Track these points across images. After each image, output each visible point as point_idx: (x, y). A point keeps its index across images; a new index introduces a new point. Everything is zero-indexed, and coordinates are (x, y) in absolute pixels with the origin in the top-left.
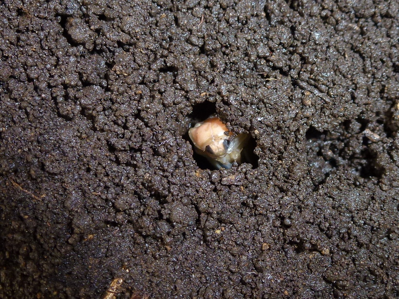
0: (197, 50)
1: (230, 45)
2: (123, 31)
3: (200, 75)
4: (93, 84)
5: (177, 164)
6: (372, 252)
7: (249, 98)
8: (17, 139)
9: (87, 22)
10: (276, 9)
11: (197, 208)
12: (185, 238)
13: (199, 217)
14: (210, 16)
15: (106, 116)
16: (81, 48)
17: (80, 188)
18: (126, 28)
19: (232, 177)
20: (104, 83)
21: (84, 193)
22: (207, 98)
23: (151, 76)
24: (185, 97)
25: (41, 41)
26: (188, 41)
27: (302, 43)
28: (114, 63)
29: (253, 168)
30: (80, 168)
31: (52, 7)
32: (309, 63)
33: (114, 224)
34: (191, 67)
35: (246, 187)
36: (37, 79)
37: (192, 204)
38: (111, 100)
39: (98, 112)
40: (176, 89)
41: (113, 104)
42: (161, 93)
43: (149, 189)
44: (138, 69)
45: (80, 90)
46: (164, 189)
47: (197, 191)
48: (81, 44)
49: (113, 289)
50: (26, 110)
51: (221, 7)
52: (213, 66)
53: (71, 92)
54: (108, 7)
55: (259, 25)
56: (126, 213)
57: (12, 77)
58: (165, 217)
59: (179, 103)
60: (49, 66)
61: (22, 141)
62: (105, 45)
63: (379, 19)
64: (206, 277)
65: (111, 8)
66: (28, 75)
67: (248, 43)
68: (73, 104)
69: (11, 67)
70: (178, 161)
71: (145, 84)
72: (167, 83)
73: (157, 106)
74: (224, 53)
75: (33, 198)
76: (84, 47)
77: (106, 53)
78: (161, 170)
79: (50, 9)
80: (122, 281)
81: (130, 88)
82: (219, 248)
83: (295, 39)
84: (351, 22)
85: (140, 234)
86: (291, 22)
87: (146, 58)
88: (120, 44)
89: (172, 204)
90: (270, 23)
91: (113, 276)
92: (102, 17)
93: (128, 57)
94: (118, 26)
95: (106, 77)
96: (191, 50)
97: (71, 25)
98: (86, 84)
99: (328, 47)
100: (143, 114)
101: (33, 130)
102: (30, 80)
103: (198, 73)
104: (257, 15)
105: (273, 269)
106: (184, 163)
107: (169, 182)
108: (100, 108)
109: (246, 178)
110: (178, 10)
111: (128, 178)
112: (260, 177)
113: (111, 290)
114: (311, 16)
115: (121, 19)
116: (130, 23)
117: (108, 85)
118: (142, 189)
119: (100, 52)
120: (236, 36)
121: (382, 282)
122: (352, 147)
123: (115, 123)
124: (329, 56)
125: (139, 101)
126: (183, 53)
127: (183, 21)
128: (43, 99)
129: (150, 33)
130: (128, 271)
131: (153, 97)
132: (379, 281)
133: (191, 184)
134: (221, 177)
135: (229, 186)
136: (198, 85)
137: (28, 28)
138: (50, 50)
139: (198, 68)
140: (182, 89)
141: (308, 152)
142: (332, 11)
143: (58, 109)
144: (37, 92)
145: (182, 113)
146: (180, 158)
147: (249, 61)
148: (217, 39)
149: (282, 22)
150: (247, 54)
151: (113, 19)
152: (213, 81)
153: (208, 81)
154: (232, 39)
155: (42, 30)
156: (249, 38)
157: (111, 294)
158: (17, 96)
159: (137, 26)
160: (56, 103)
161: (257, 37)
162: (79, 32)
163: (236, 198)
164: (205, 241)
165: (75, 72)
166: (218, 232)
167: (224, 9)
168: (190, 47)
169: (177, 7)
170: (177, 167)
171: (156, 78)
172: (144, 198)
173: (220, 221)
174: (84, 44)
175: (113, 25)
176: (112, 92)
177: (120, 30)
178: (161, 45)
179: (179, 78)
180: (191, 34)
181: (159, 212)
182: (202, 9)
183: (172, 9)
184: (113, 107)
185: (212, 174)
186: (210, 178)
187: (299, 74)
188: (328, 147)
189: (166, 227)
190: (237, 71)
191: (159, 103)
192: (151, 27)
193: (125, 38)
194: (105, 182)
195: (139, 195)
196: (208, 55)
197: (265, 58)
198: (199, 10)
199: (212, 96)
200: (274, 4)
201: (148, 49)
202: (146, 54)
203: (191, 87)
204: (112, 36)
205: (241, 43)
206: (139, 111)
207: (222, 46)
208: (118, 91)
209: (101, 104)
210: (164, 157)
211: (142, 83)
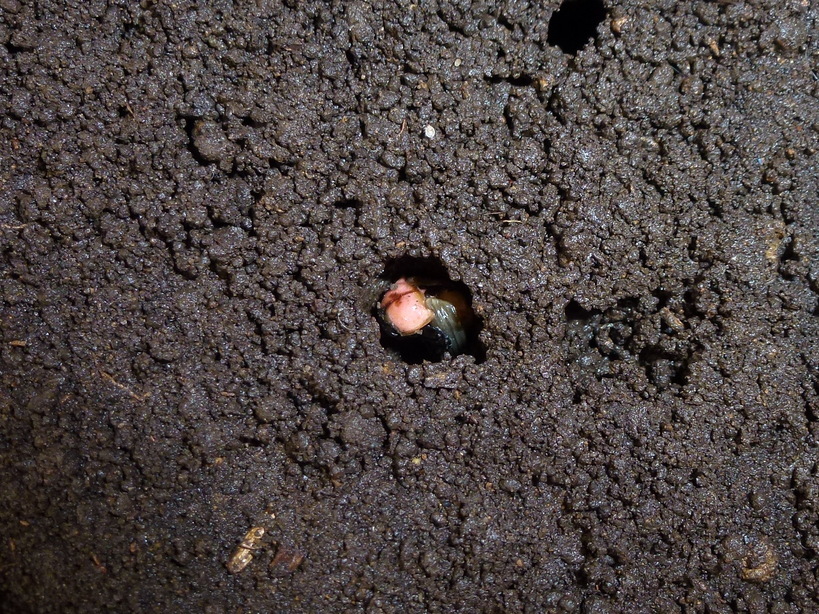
0: (395, 174)
1: (446, 168)
2: (278, 143)
3: (397, 214)
4: (231, 225)
5: (354, 352)
6: (665, 506)
7: (473, 253)
8: (111, 307)
9: (225, 128)
10: (523, 111)
11: (385, 423)
12: (363, 468)
13: (388, 437)
14: (416, 121)
15: (248, 274)
16: (214, 169)
17: (204, 384)
18: (282, 139)
19: (442, 377)
20: (248, 223)
21: (209, 393)
22: (408, 251)
23: (320, 214)
24: (372, 248)
25: (153, 156)
26: (380, 160)
27: (561, 167)
28: (262, 192)
29: (477, 363)
30: (205, 354)
31: (171, 104)
32: (572, 199)
33: (255, 443)
34: (383, 202)
35: (465, 393)
36: (145, 214)
37: (376, 416)
38: (257, 249)
39: (235, 268)
40: (359, 235)
41: (260, 255)
42: (334, 240)
43: (311, 389)
44: (300, 203)
45: (209, 232)
46: (332, 391)
47: (385, 396)
48: (213, 162)
49: (248, 544)
50: (125, 261)
51: (434, 107)
52: (418, 200)
53: (196, 237)
54: (257, 105)
55: (494, 137)
56: (273, 427)
57: (107, 210)
58: (333, 435)
59: (361, 257)
60: (162, 196)
61: (119, 310)
62: (251, 164)
63: (690, 130)
64: (393, 532)
65: (261, 107)
66: (130, 209)
67: (475, 165)
68: (198, 253)
69: (106, 196)
70: (356, 348)
71: (311, 226)
72: (344, 226)
73: (327, 261)
74: (437, 181)
75: (131, 398)
76: (218, 168)
77: (252, 176)
78: (329, 360)
79: (168, 108)
80: (263, 532)
81: (286, 231)
82: (417, 487)
83: (551, 160)
84: (644, 135)
85: (294, 459)
86: (544, 133)
87: (313, 186)
88: (274, 163)
89: (344, 415)
90: (511, 134)
91: (250, 523)
92: (248, 121)
93: (285, 184)
94: (272, 136)
95: (251, 214)
96: (384, 174)
97: (200, 133)
98: (219, 223)
99: (603, 175)
100: (305, 273)
101: (136, 294)
102: (134, 216)
103: (395, 211)
104: (490, 122)
105: (499, 523)
106: (365, 350)
107: (340, 380)
108: (239, 262)
109: (464, 378)
110: (367, 111)
111: (279, 371)
112: (487, 378)
113: (244, 545)
114: (578, 123)
115: (275, 124)
116: (290, 130)
117: (253, 226)
118: (299, 389)
119: (244, 174)
120: (455, 154)
121: (681, 555)
122: (645, 334)
123: (262, 285)
124: (605, 189)
125: (300, 253)
126: (371, 180)
127: (375, 130)
128: (152, 246)
129: (321, 146)
130: (273, 516)
131: (321, 247)
132: (676, 552)
133: (375, 385)
134: (424, 375)
135: (437, 390)
136: (393, 230)
137: (133, 137)
138: (165, 170)
139: (393, 203)
140: (367, 235)
141: (571, 341)
142: (613, 116)
143: (175, 261)
144: (143, 234)
145: (367, 272)
146: (360, 343)
147: (475, 195)
148: (425, 159)
149: (529, 134)
150: (471, 184)
151: (265, 124)
152: (417, 225)
153: (408, 224)
154: (449, 159)
155: (156, 140)
156: (476, 157)
157: (245, 552)
158: (113, 241)
159: (300, 136)
160: (172, 252)
161: (489, 156)
162: (212, 143)
163: (446, 410)
164: (397, 476)
165: (202, 204)
166: (417, 461)
167: (440, 111)
168: (382, 170)
169: (366, 106)
170: (354, 357)
171: (327, 216)
172: (304, 404)
173: (420, 444)
174: (217, 162)
175: (263, 133)
176: (258, 237)
177: (274, 143)
178: (337, 165)
179: (364, 219)
180: (385, 149)
181: (324, 426)
182: (404, 112)
183: (359, 109)
184: (259, 261)
185: (410, 369)
186: (407, 376)
187: (555, 216)
188: (606, 334)
189: (334, 450)
190: (456, 210)
191: (331, 256)
192: (322, 137)
193: (281, 154)
194: (241, 377)
195: (295, 398)
196: (411, 184)
197: (502, 189)
198: (400, 113)
199: (415, 248)
200: (519, 104)
201: (316, 172)
202: (314, 179)
203: (382, 232)
204: (262, 150)
205: (464, 165)
206: (300, 268)
207: (433, 169)
208: (267, 236)
209: (241, 255)
210: (335, 341)
211: (306, 224)
